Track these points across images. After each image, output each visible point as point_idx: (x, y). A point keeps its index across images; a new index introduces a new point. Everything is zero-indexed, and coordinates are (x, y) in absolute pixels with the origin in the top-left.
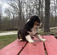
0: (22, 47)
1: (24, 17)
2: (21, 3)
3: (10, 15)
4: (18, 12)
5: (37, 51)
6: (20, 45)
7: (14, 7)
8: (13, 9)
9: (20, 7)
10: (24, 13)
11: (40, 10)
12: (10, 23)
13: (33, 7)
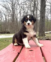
0: (17, 52)
1: (17, 19)
2: (15, 5)
3: (2, 17)
4: (10, 14)
5: (34, 57)
6: (15, 50)
7: (7, 8)
8: (5, 10)
9: (13, 9)
10: (17, 15)
11: (35, 12)
12: (2, 25)
13: (27, 9)
